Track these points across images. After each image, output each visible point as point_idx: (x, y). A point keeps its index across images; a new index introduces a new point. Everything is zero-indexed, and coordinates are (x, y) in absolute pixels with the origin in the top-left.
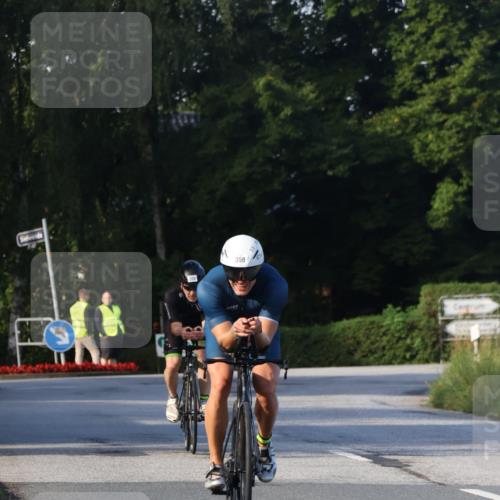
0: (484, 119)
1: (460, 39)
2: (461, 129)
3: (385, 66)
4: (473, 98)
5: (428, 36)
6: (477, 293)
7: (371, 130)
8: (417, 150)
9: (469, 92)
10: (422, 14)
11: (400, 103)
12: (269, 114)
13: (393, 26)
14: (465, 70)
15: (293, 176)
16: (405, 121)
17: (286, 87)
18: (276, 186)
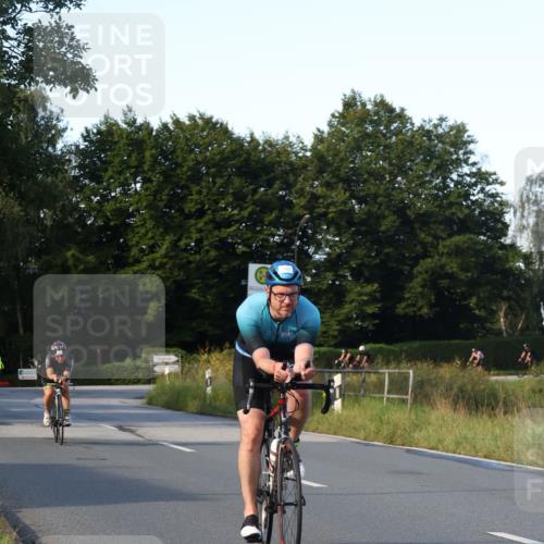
0: (171, 273)
1: (160, 236)
3: (126, 248)
4: (166, 264)
5: (145, 235)
6: (168, 352)
9: (165, 260)
10: (143, 225)
11: (133, 265)
13: (130, 229)
14: (162, 251)
17: (81, 256)
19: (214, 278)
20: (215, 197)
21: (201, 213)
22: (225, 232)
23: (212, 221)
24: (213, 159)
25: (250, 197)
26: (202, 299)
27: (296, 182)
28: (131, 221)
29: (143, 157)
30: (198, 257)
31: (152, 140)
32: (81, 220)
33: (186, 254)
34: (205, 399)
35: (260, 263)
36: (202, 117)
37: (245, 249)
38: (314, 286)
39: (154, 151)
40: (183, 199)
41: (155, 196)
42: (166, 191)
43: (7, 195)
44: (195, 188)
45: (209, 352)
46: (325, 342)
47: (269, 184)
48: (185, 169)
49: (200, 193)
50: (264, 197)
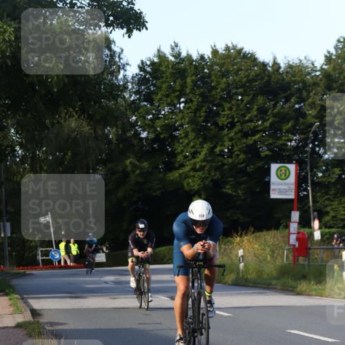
1: (200, 145)
2: (201, 178)
3: (173, 155)
4: (205, 166)
5: (188, 144)
7: (168, 178)
8: (186, 185)
9: (204, 164)
10: (186, 136)
11: (179, 168)
12: (131, 173)
13: (176, 140)
14: (202, 156)
15: (141, 195)
16: (180, 175)
17: (138, 163)
18: (135, 199)
19: (243, 177)
20: (243, 112)
21: (232, 125)
22: (251, 140)
23: (241, 131)
24: (240, 81)
25: (270, 111)
26: (234, 194)
27: (308, 97)
28: (177, 133)
29: (186, 82)
30: (230, 160)
31: (193, 68)
32: (137, 134)
33: (221, 158)
34: (238, 273)
35: (280, 163)
36: (234, 47)
37: (267, 153)
38: (324, 180)
39: (194, 78)
40: (217, 114)
41: (195, 113)
42: (204, 109)
43: (79, 117)
44: (227, 105)
45: (241, 236)
46: (335, 224)
47: (287, 100)
48: (219, 90)
49: (230, 109)
50: (282, 110)
